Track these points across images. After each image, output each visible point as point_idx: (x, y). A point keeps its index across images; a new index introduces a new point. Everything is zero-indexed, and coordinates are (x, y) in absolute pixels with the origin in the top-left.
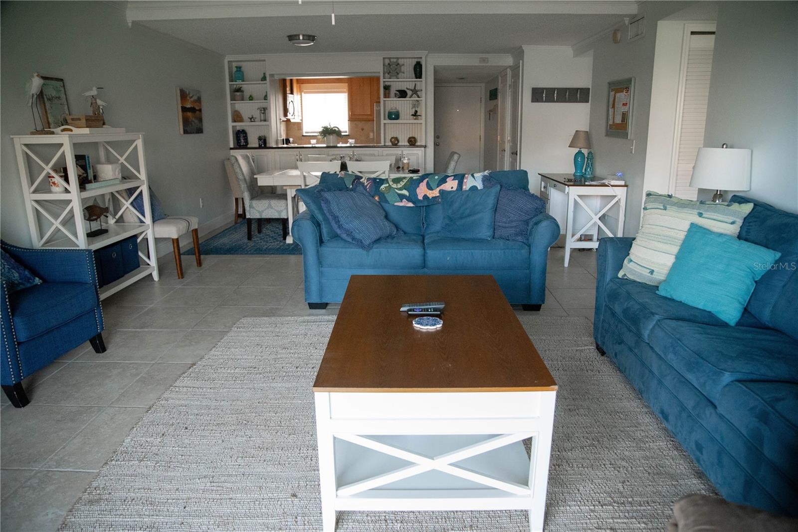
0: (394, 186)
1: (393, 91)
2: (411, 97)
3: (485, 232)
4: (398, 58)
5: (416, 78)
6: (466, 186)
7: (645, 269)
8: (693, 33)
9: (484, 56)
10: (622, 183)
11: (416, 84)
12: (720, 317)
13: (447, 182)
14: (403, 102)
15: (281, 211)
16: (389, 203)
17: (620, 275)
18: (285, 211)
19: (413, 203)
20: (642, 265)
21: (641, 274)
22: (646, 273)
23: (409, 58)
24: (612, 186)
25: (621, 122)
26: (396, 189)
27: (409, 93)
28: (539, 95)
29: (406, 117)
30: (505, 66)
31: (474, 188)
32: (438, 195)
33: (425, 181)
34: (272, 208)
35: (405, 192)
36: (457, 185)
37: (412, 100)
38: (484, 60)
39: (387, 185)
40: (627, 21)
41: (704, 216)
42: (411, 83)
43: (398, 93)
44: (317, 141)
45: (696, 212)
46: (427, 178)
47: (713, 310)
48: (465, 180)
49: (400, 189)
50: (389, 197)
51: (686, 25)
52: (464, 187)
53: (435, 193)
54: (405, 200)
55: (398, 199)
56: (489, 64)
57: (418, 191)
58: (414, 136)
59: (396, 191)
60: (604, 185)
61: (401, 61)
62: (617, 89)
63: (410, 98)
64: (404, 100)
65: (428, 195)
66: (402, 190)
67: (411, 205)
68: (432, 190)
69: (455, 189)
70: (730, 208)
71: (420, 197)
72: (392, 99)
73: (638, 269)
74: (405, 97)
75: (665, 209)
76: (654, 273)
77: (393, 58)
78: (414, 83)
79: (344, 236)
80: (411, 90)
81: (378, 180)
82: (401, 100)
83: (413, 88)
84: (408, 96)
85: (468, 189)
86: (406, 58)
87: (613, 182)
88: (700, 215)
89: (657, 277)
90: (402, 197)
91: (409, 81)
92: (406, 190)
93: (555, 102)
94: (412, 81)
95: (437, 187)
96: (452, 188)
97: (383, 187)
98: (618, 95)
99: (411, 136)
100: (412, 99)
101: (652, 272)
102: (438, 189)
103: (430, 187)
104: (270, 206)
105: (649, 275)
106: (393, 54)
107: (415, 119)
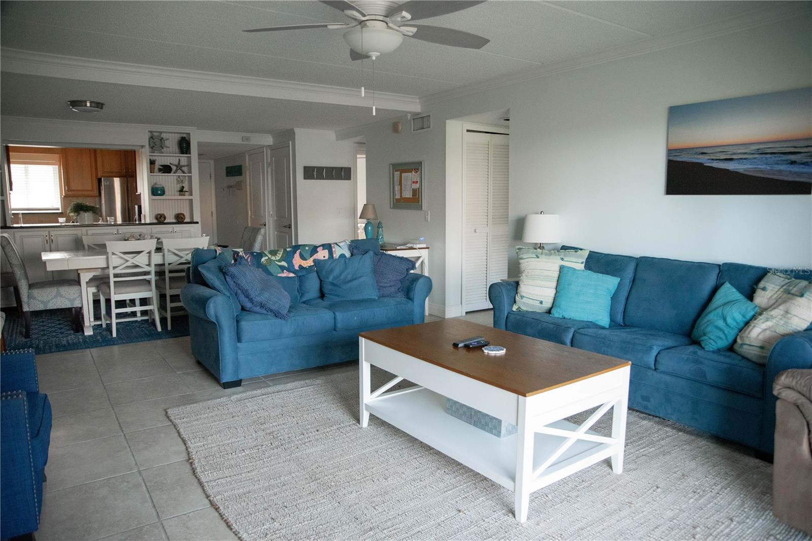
0: (273, 258)
1: (157, 166)
2: (176, 171)
3: (372, 294)
4: (161, 133)
5: (182, 153)
6: (336, 255)
7: (536, 302)
8: (468, 131)
9: (248, 135)
10: (424, 246)
11: (179, 160)
12: (599, 324)
13: (318, 252)
14: (166, 177)
15: (74, 299)
16: (273, 275)
17: (515, 308)
18: (79, 298)
19: (294, 273)
20: (534, 298)
21: (533, 305)
22: (537, 304)
23: (172, 133)
24: (419, 248)
25: (411, 197)
26: (276, 261)
27: (174, 168)
28: (311, 173)
29: (170, 193)
30: (261, 145)
31: (342, 256)
32: (313, 264)
33: (298, 252)
34: (61, 296)
35: (284, 264)
36: (328, 254)
37: (176, 176)
38: (248, 139)
39: (267, 258)
40: (409, 116)
41: (565, 260)
42: (174, 158)
43: (161, 167)
44: (66, 219)
45: (559, 258)
46: (299, 249)
47: (593, 321)
48: (334, 250)
49: (279, 261)
50: (272, 269)
51: (464, 124)
52: (334, 256)
53: (309, 263)
54: (285, 271)
55: (280, 270)
56: (251, 143)
57: (294, 262)
58: (182, 212)
59: (276, 262)
60: (412, 248)
61: (164, 136)
62: (402, 170)
63: (174, 173)
64: (168, 176)
65: (302, 265)
66: (281, 262)
67: (292, 275)
68: (306, 260)
69: (327, 257)
70: (577, 253)
71: (297, 268)
72: (157, 174)
73: (531, 302)
74: (170, 173)
75: (538, 257)
76: (543, 303)
77: (155, 132)
78: (177, 158)
79: (258, 309)
80: (176, 166)
81: (255, 254)
82: (165, 176)
83: (177, 164)
84: (172, 172)
85: (337, 257)
86: (169, 133)
87: (419, 246)
88: (562, 259)
89: (545, 306)
90: (282, 268)
91: (173, 156)
92: (284, 261)
93: (324, 179)
94: (176, 156)
95: (311, 257)
96: (324, 257)
97: (263, 259)
98: (404, 175)
99: (180, 212)
100: (176, 174)
101: (541, 303)
102: (312, 259)
103: (303, 258)
104: (58, 295)
105: (540, 305)
106: (156, 128)
107: (182, 195)
